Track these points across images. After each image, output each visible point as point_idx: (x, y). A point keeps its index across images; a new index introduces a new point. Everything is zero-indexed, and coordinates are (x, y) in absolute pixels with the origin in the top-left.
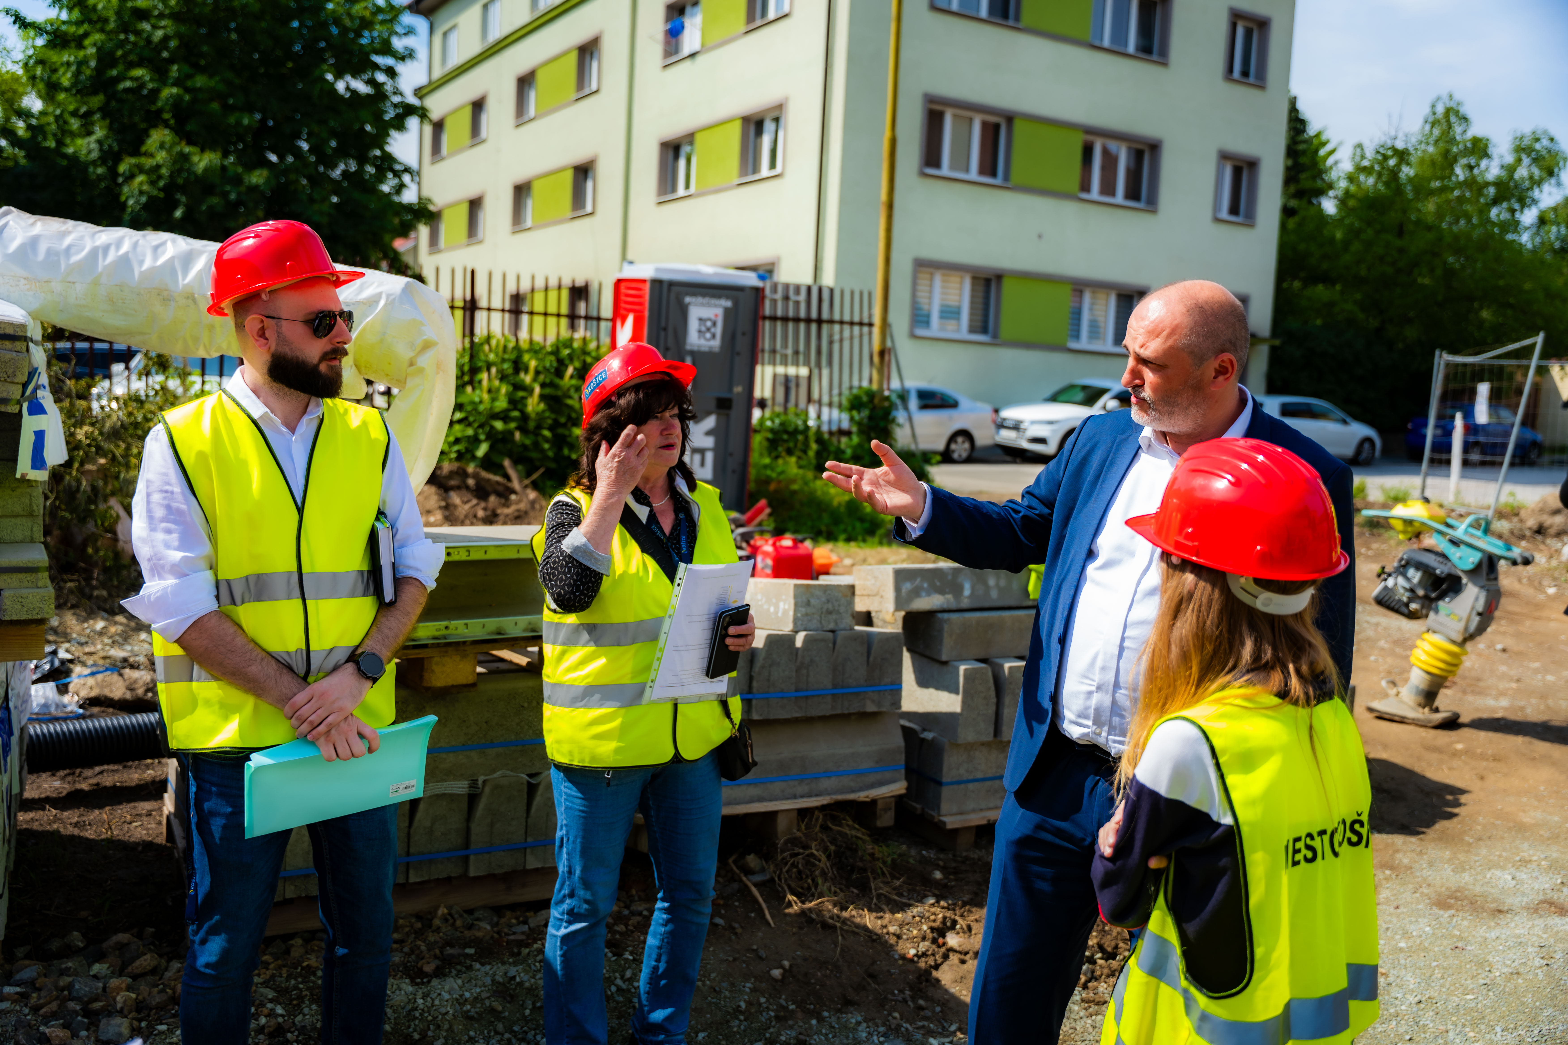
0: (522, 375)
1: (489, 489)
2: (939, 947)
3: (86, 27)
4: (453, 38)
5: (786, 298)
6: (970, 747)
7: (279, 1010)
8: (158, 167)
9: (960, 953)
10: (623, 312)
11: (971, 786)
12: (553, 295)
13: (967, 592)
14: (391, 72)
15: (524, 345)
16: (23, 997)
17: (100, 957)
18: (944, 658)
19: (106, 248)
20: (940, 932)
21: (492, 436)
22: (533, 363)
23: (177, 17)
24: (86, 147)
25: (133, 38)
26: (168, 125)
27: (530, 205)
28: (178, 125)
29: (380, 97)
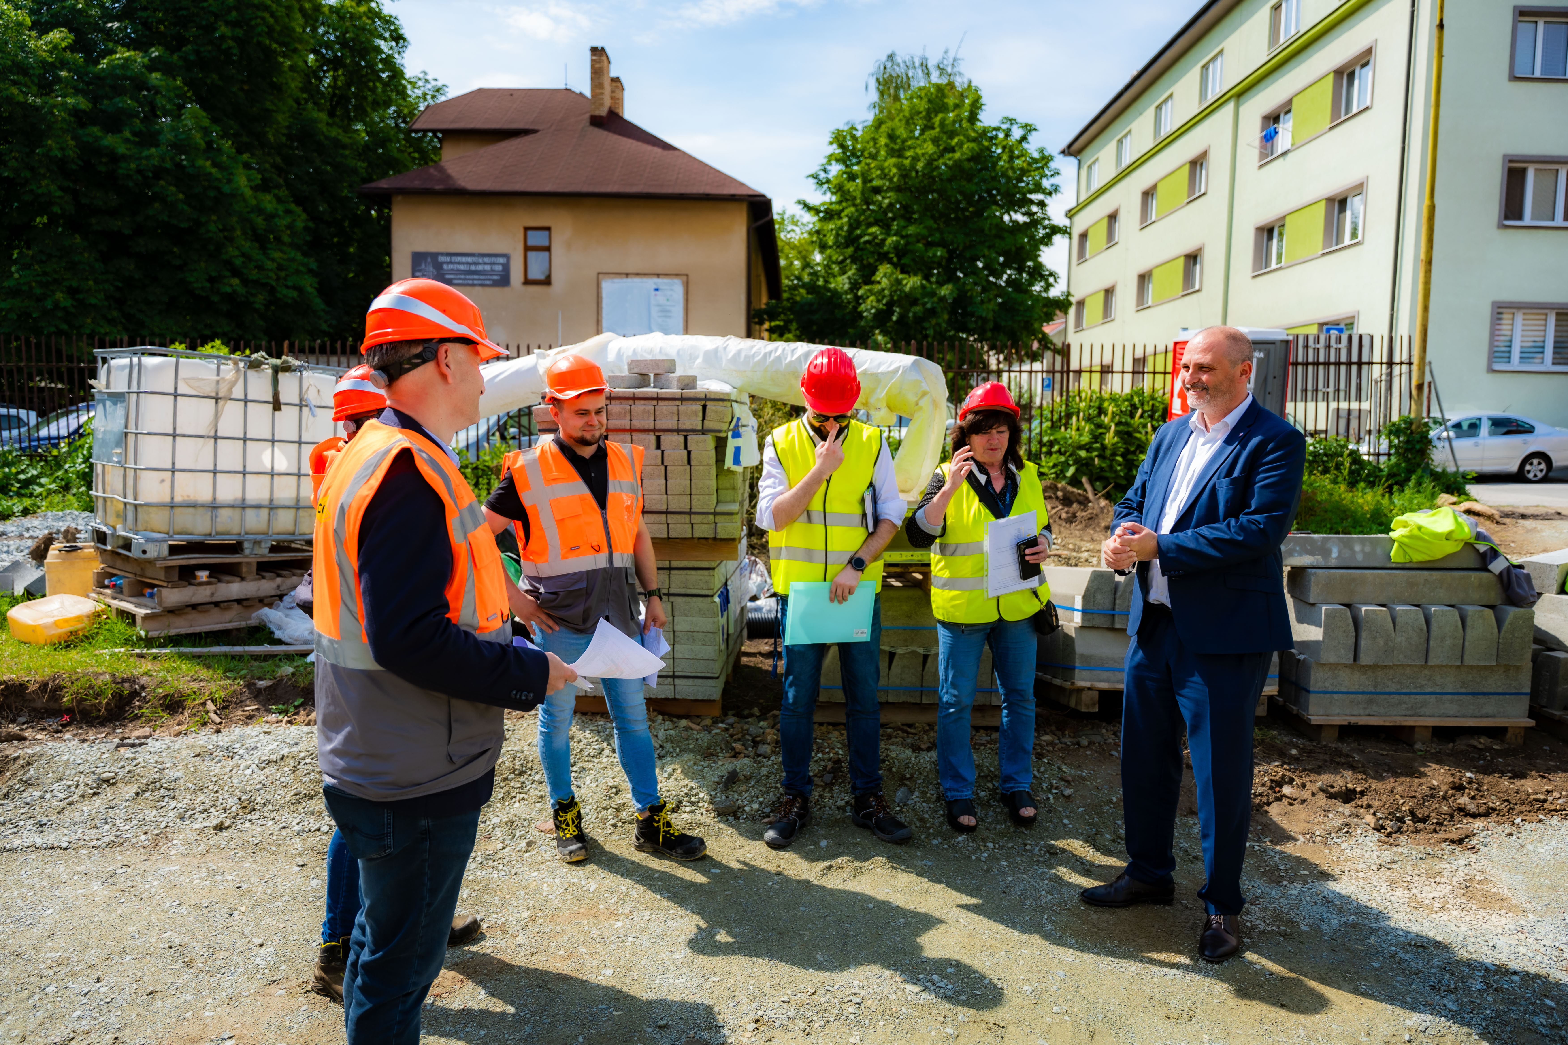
0: (1103, 417)
1: (1073, 499)
3: (844, 204)
4: (1096, 168)
6: (1334, 667)
8: (883, 290)
11: (1336, 696)
12: (1160, 358)
13: (1335, 554)
14: (1042, 204)
15: (1106, 395)
16: (727, 730)
17: (764, 720)
18: (1312, 601)
19: (770, 353)
20: (1280, 784)
21: (1078, 461)
22: (1111, 409)
23: (898, 189)
24: (841, 283)
25: (871, 207)
26: (890, 261)
27: (1152, 289)
28: (895, 259)
29: (1035, 223)
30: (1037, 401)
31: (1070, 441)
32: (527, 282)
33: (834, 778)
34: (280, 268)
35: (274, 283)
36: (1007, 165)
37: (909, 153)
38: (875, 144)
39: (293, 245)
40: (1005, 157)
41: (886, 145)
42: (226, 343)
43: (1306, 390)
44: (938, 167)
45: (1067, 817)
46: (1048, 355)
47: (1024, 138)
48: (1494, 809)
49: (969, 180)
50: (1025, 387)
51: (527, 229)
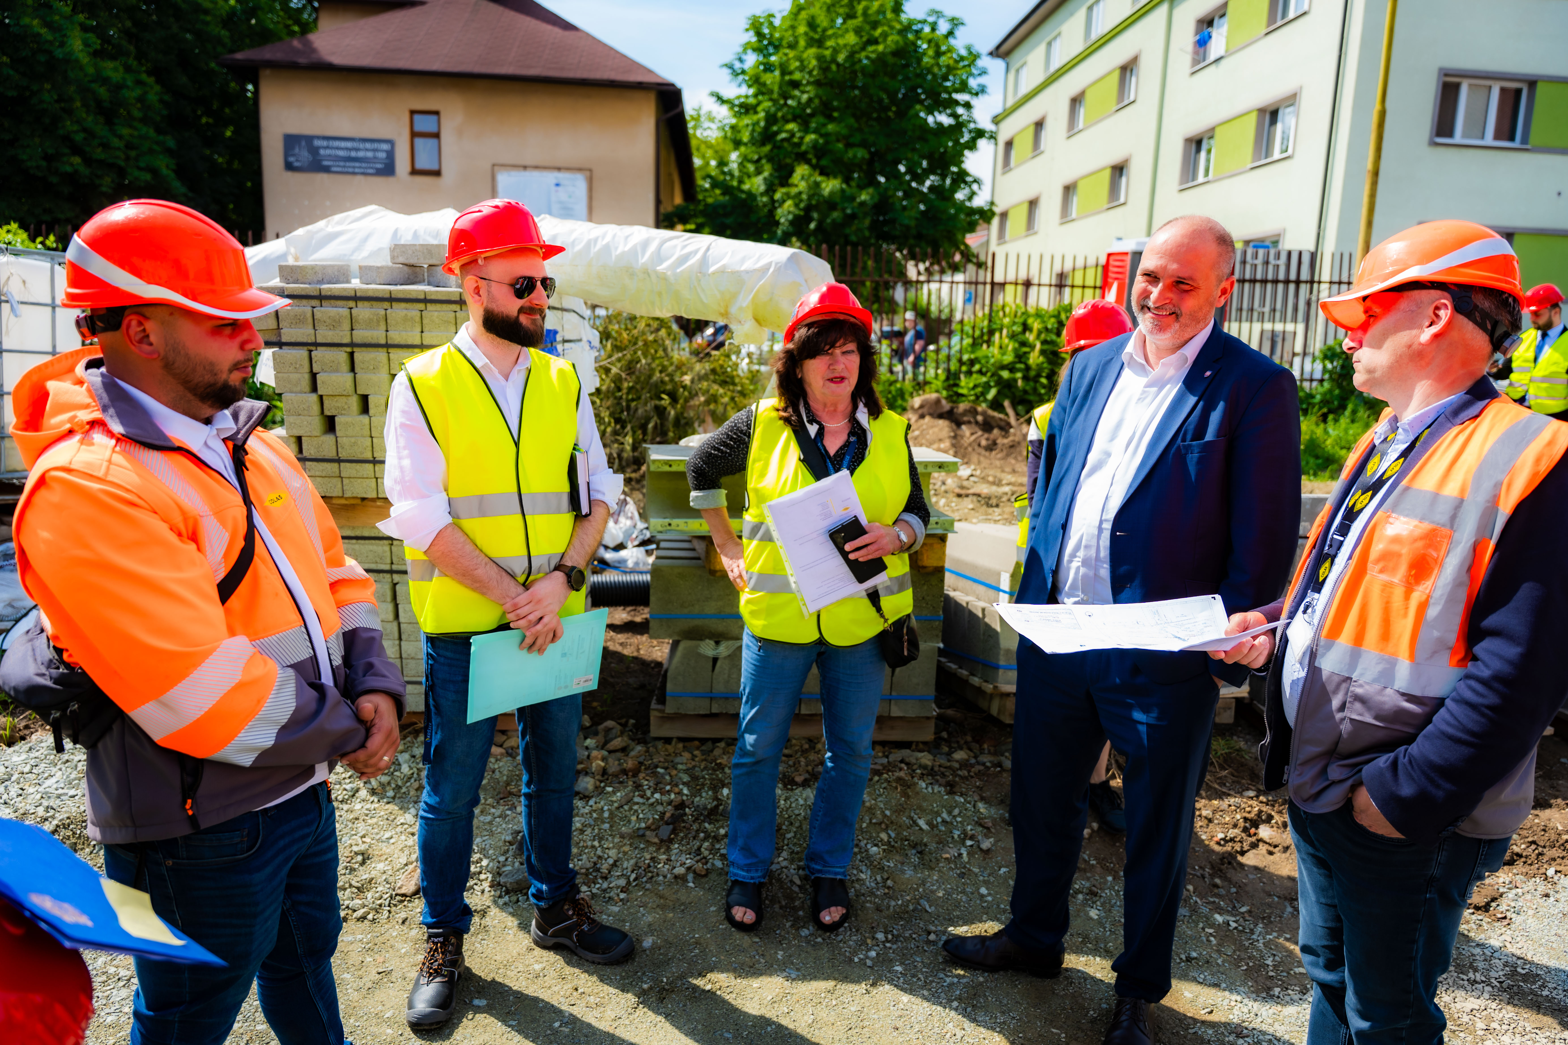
0: (1027, 334)
1: (994, 424)
2: (1250, 836)
3: (760, 98)
4: (1024, 73)
5: (1267, 263)
7: (685, 791)
8: (800, 193)
9: (1270, 845)
10: (1110, 280)
14: (968, 106)
15: (1031, 310)
17: (594, 735)
20: (1255, 823)
21: (1000, 382)
22: (1036, 325)
23: (818, 83)
24: (756, 184)
25: (790, 102)
26: (808, 162)
27: (1076, 201)
28: (814, 161)
29: (959, 126)
30: (958, 316)
31: (992, 361)
32: (414, 172)
33: (674, 831)
34: (129, 146)
35: (122, 164)
36: (932, 61)
37: (830, 43)
38: (794, 32)
39: (145, 120)
40: (931, 52)
41: (806, 34)
42: (23, 226)
43: (1241, 310)
44: (860, 61)
45: (986, 883)
46: (971, 268)
47: (951, 33)
48: (1520, 856)
49: (893, 76)
50: (946, 302)
51: (413, 112)
